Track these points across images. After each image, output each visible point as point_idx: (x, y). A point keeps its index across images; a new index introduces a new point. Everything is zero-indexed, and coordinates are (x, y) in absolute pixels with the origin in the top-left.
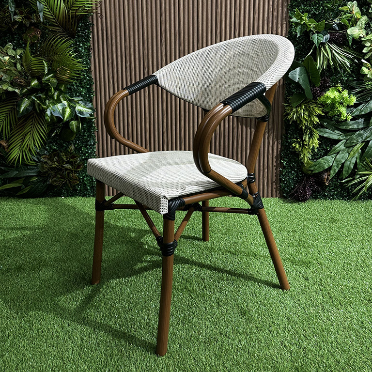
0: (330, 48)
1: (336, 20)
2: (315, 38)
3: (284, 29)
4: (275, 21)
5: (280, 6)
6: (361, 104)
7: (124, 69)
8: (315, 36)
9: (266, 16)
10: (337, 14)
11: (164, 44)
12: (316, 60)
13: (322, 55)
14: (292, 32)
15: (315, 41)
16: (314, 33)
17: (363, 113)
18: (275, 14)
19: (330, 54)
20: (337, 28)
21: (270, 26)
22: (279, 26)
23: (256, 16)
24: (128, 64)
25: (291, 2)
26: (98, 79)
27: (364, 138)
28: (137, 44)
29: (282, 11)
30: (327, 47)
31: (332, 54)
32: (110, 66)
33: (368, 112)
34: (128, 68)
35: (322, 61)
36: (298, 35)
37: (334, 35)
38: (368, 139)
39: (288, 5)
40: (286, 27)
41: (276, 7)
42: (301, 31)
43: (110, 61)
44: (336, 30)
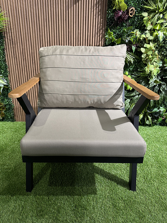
1: (128, 39)
7: (22, 60)
22: (101, 40)
24: (24, 58)
26: (10, 65)
28: (28, 47)
32: (15, 58)
34: (25, 60)
40: (104, 41)
41: (99, 30)
43: (15, 56)
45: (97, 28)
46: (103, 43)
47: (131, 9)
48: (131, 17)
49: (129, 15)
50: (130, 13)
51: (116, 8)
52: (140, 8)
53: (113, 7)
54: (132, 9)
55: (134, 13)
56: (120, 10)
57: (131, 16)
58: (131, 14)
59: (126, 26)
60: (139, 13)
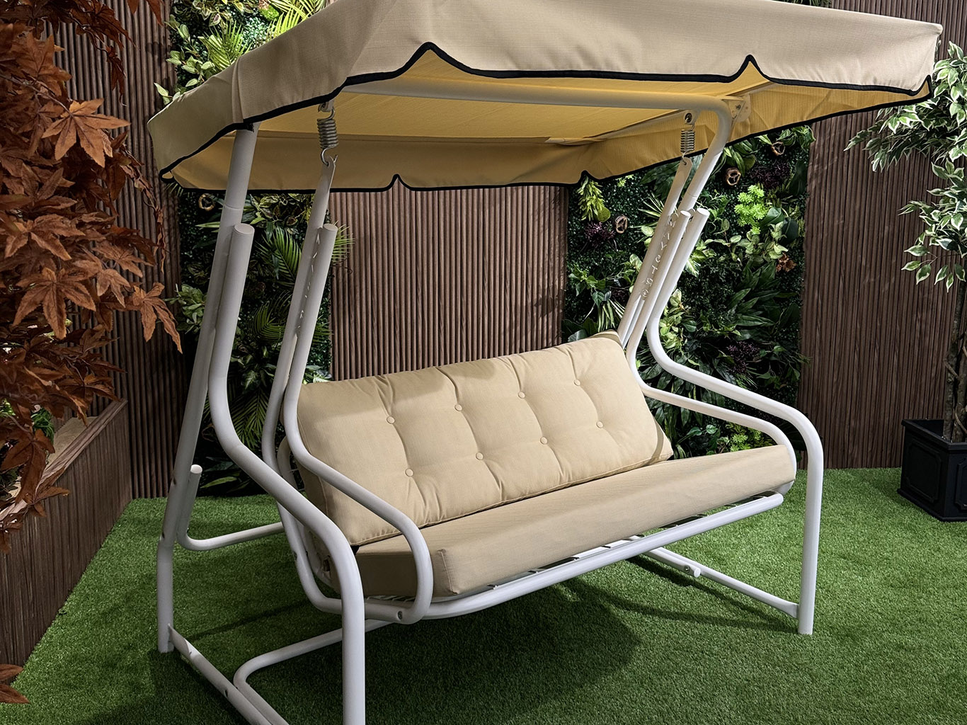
0: (611, 306)
1: (618, 276)
2: (596, 296)
3: (562, 282)
4: (551, 273)
5: (557, 255)
6: (646, 367)
8: (596, 295)
9: (541, 266)
10: (620, 268)
11: (420, 298)
12: (596, 320)
13: (603, 315)
14: (571, 286)
15: (596, 301)
16: (594, 291)
17: (649, 378)
18: (551, 264)
19: (611, 314)
20: (619, 285)
21: (546, 277)
22: (557, 277)
23: (530, 266)
25: (568, 251)
27: (651, 406)
29: (558, 262)
30: (609, 305)
31: (614, 315)
33: (654, 376)
35: (603, 322)
36: (578, 294)
37: (616, 292)
38: (655, 407)
39: (565, 255)
40: (564, 279)
41: (552, 257)
42: (580, 289)
44: (618, 286)
45: (547, 252)
46: (562, 285)
47: (618, 221)
48: (621, 234)
49: (615, 231)
50: (618, 226)
51: (588, 218)
52: (637, 215)
53: (581, 215)
54: (621, 219)
55: (626, 226)
56: (595, 220)
57: (622, 232)
58: (620, 229)
59: (610, 249)
60: (636, 225)
